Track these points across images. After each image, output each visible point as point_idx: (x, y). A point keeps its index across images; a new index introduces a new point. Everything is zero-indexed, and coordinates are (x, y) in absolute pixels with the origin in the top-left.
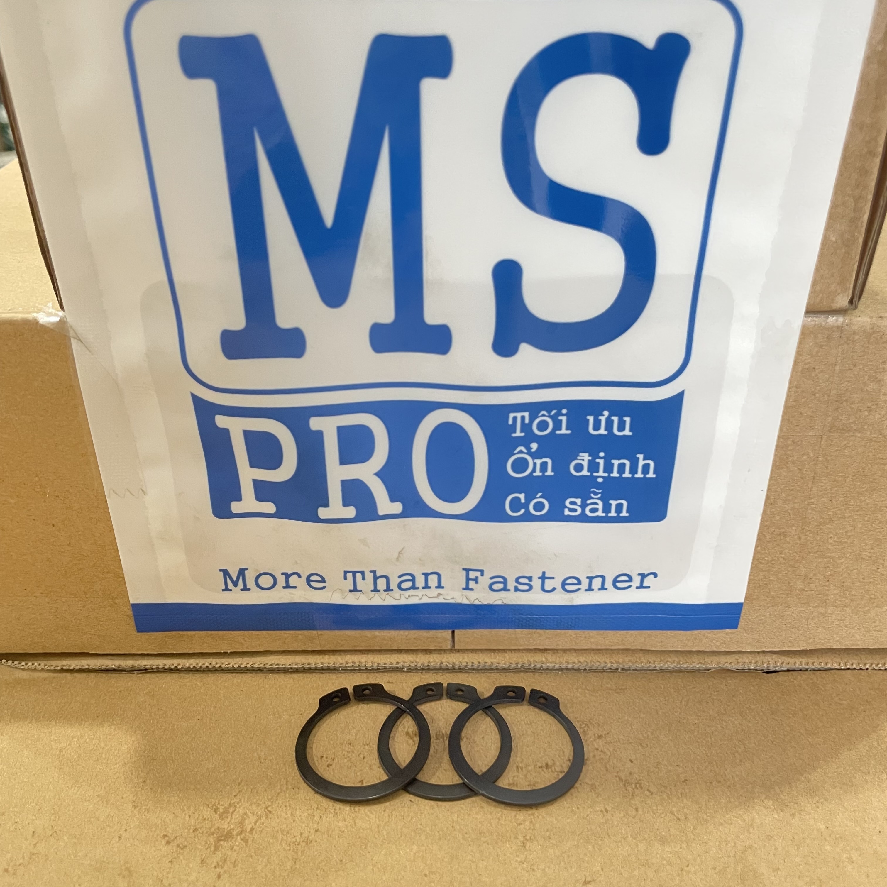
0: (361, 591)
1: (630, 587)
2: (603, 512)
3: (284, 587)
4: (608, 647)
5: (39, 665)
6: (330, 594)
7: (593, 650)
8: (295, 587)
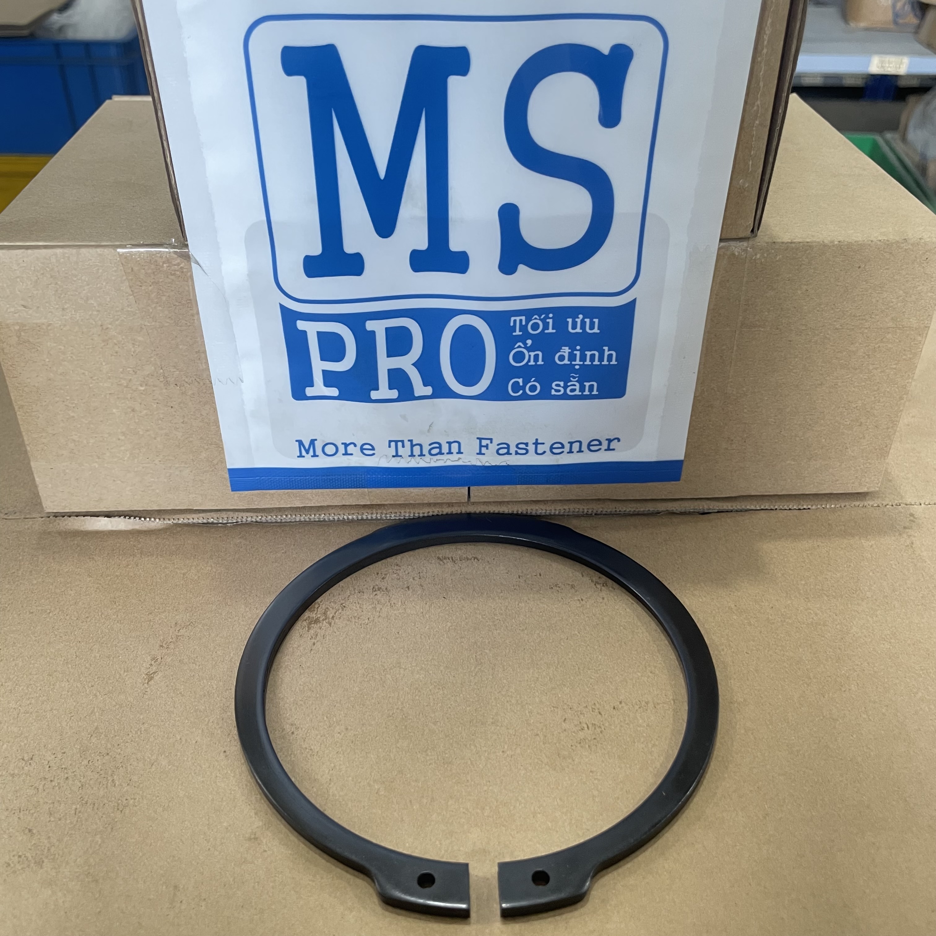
0: (401, 456)
1: (600, 449)
2: (580, 392)
3: (343, 454)
4: (584, 498)
6: (377, 460)
7: (574, 500)
8: (352, 454)
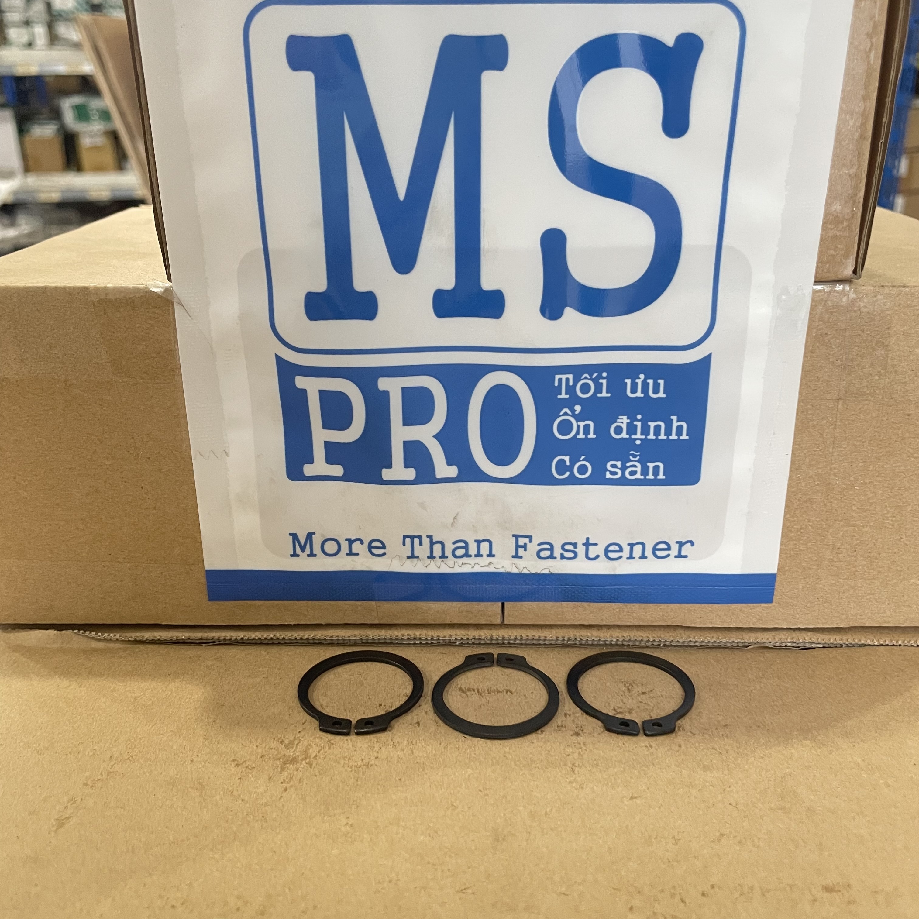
0: (418, 557)
1: (668, 555)
2: (641, 475)
3: (347, 554)
5: (115, 636)
6: (389, 561)
7: (636, 626)
8: (357, 554)
